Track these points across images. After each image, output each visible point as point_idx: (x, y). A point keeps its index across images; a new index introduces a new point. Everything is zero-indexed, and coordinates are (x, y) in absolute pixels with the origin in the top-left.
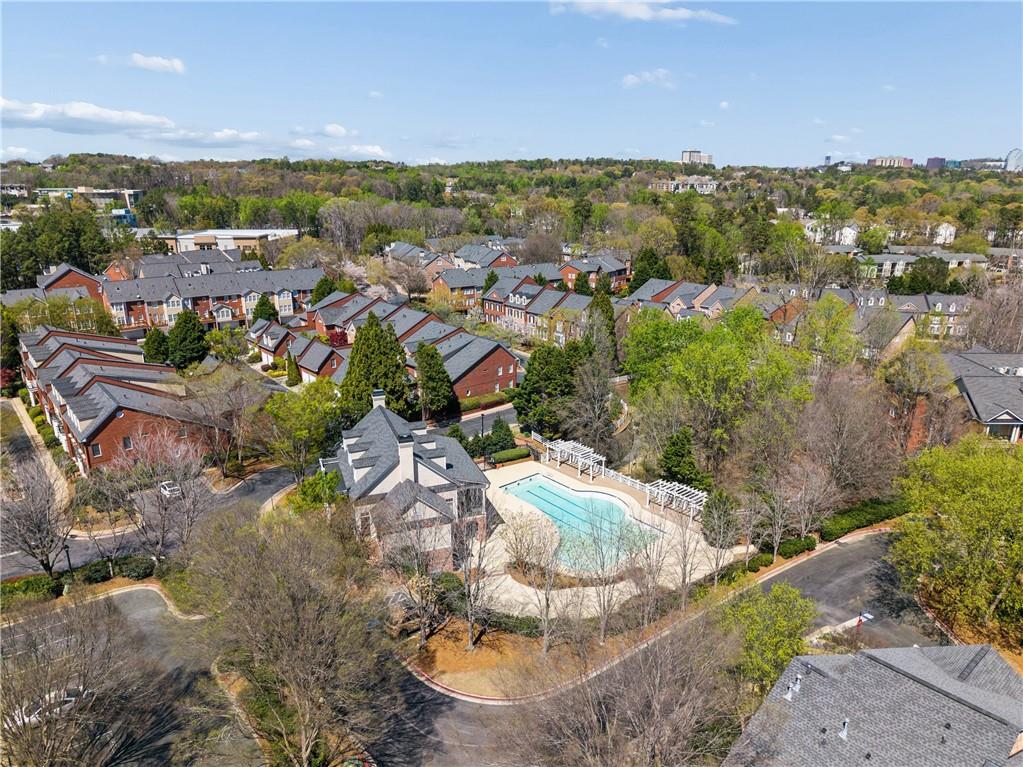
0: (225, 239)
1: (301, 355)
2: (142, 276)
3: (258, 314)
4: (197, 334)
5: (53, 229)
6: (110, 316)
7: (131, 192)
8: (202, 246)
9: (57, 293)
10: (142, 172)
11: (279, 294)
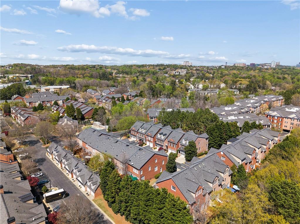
0: (52, 88)
1: (60, 111)
2: (32, 97)
3: (54, 104)
4: (42, 107)
5: (14, 88)
6: (26, 104)
7: (30, 75)
8: (46, 90)
9: (17, 101)
10: (33, 70)
11: (60, 100)
